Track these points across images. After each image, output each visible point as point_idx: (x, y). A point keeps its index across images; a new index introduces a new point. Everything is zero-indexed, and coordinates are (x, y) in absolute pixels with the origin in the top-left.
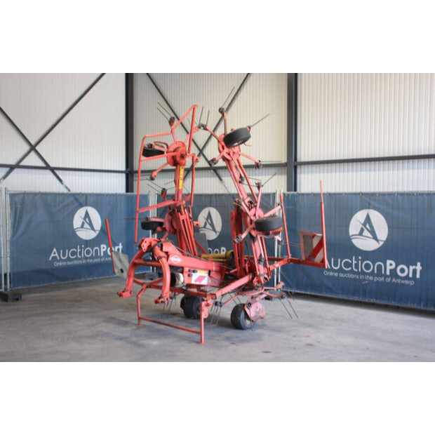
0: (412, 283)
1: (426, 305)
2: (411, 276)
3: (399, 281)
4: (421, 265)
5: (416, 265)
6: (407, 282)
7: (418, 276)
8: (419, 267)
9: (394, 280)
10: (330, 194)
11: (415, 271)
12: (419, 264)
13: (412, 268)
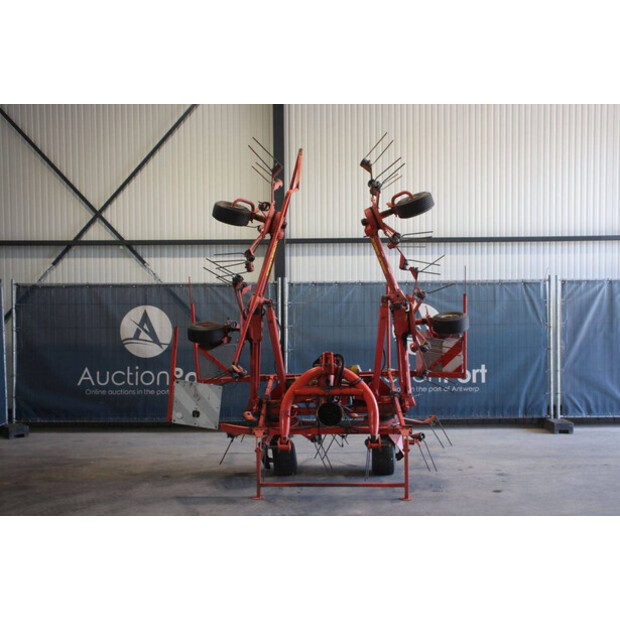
0: (476, 390)
1: (494, 413)
2: (474, 381)
3: (461, 389)
4: (486, 368)
5: (480, 368)
6: (470, 389)
7: (483, 381)
8: (483, 370)
9: (454, 388)
10: (363, 284)
11: (479, 375)
12: (483, 366)
13: (475, 372)
